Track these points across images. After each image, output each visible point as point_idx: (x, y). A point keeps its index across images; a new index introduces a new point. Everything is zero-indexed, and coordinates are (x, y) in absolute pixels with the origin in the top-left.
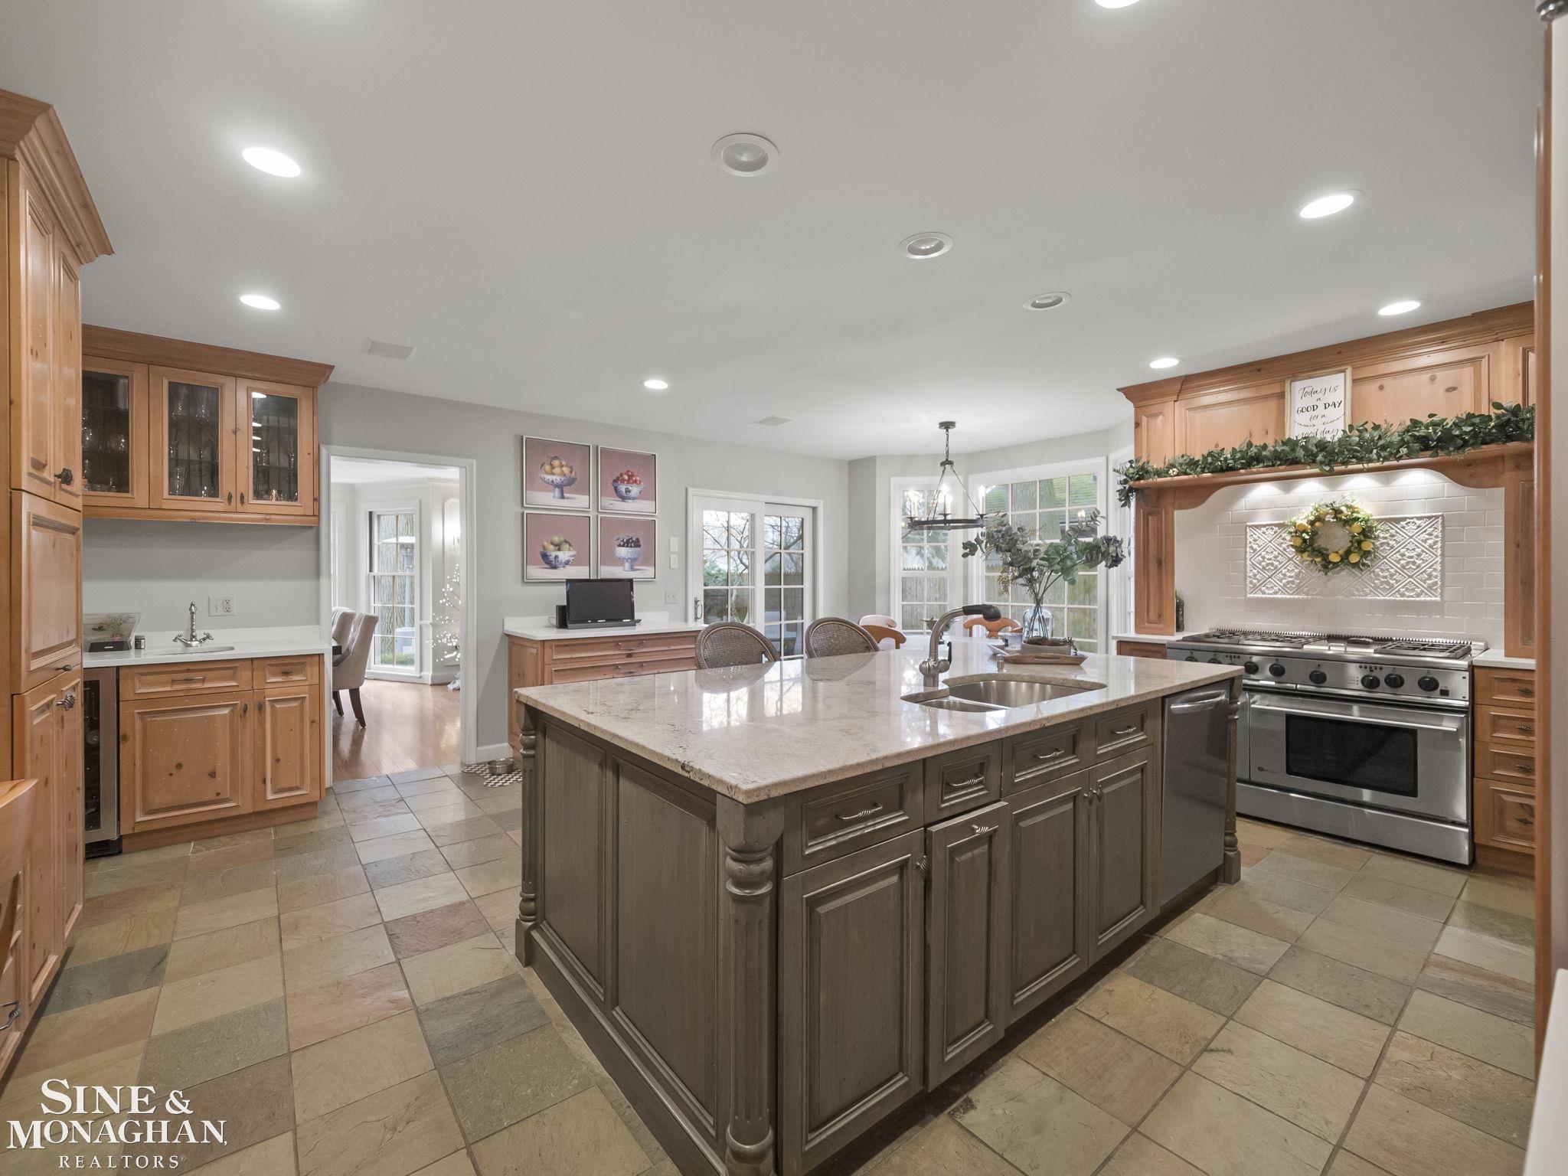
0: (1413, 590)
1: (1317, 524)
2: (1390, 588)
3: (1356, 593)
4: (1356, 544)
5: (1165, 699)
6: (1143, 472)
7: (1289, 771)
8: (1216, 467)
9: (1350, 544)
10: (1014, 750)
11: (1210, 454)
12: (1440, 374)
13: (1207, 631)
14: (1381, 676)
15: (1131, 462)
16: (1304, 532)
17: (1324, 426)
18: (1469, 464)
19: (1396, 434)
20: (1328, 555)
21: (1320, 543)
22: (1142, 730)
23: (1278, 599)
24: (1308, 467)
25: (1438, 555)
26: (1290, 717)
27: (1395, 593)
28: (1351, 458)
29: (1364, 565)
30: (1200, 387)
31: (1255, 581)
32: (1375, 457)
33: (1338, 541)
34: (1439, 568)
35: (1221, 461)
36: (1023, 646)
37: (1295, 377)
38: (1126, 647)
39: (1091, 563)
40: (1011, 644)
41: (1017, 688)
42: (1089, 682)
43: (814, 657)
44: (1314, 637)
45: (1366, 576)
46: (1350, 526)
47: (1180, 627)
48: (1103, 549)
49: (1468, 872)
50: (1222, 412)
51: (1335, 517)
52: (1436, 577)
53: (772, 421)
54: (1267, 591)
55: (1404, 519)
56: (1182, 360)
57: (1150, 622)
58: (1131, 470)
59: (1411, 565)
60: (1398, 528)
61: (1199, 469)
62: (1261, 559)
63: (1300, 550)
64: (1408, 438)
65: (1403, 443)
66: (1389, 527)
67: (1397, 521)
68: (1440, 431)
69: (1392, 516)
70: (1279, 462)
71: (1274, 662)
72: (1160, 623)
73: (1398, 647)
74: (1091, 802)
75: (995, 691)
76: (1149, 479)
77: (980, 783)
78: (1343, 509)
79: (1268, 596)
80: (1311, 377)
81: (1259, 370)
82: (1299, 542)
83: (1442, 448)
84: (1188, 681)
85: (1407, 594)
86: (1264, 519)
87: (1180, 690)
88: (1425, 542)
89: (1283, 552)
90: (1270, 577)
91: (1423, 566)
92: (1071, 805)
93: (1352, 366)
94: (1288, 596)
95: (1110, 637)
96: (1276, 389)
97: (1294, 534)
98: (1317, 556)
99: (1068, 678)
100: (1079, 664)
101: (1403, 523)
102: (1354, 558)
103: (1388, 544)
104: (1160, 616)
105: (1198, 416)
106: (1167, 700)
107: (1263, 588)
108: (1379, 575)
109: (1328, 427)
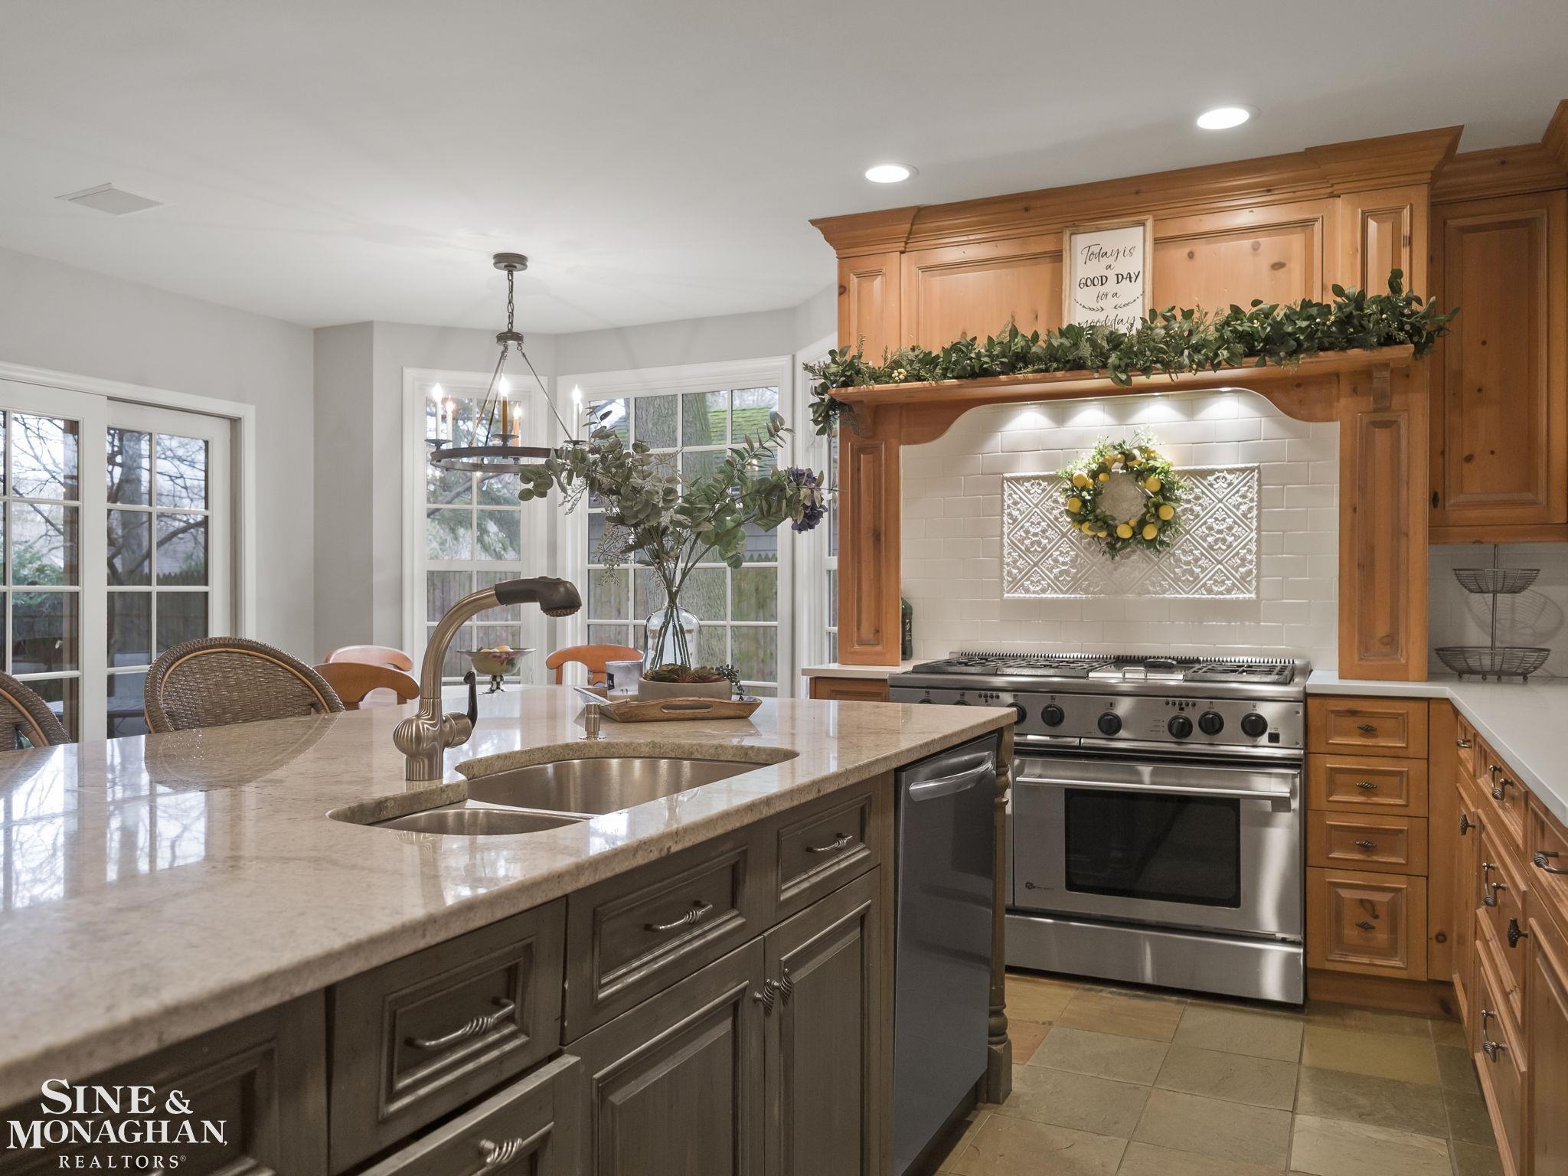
0: (1223, 582)
1: (1102, 477)
2: (1195, 580)
3: (1152, 589)
4: (1153, 510)
5: (900, 772)
6: (851, 373)
7: (1071, 886)
8: (964, 368)
9: (1145, 510)
10: (596, 920)
11: (955, 347)
12: (1265, 241)
13: (945, 656)
14: (1194, 716)
15: (832, 353)
16: (1083, 489)
17: (1116, 312)
18: (1300, 383)
19: (1212, 328)
20: (1116, 527)
21: (1105, 508)
22: (862, 840)
23: (1046, 600)
24: (1096, 375)
25: (1254, 527)
26: (1071, 793)
27: (1200, 588)
28: (1155, 362)
29: (1162, 543)
30: (940, 232)
31: (1015, 571)
32: (1187, 361)
33: (1127, 503)
34: (1254, 549)
35: (970, 359)
36: (642, 687)
37: (1076, 228)
38: (823, 686)
39: (769, 519)
40: (620, 685)
41: (625, 771)
42: (765, 749)
43: (166, 729)
44: (1097, 660)
45: (1166, 561)
46: (1145, 481)
47: (906, 653)
48: (789, 492)
49: (1302, 1016)
50: (971, 277)
51: (1125, 467)
52: (1251, 562)
53: (102, 197)
54: (1032, 588)
55: (1212, 472)
56: (915, 172)
57: (861, 643)
58: (834, 368)
59: (1220, 544)
60: (1204, 486)
61: (938, 371)
62: (1023, 534)
63: (1078, 519)
64: (1229, 334)
65: (1222, 341)
66: (1194, 483)
67: (1203, 474)
68: (1269, 325)
69: (1198, 467)
70: (1055, 365)
71: (1049, 702)
72: (878, 644)
73: (1212, 670)
74: (768, 1010)
75: (578, 781)
76: (860, 385)
77: (509, 1019)
78: (1136, 452)
79: (1033, 596)
80: (1099, 230)
81: (1027, 210)
82: (1077, 505)
83: (1271, 353)
84: (936, 736)
85: (1215, 589)
86: (1028, 468)
87: (925, 753)
88: (1238, 509)
89: (1053, 524)
90: (1036, 564)
91: (1235, 544)
92: (727, 1024)
93: (1154, 216)
94: (1061, 596)
95: (798, 672)
96: (1048, 245)
97: (1069, 493)
98: (1101, 528)
99: (725, 742)
100: (744, 717)
101: (1211, 478)
102: (1150, 532)
103: (1192, 510)
104: (877, 631)
105: (937, 281)
106: (904, 774)
107: (1027, 583)
108: (1180, 560)
109: (1123, 314)
